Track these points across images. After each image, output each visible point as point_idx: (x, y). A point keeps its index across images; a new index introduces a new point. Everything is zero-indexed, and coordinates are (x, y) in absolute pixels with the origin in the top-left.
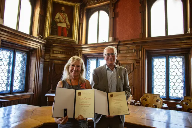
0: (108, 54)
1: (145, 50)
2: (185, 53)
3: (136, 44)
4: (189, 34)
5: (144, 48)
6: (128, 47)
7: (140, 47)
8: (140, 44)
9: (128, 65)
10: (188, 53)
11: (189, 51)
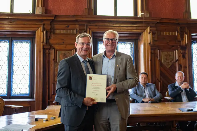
0: (108, 39)
1: (92, 31)
2: (135, 39)
3: (80, 23)
4: (140, 17)
5: (90, 29)
6: (67, 25)
7: (86, 27)
8: (86, 24)
9: (67, 52)
10: (137, 39)
11: (139, 37)
